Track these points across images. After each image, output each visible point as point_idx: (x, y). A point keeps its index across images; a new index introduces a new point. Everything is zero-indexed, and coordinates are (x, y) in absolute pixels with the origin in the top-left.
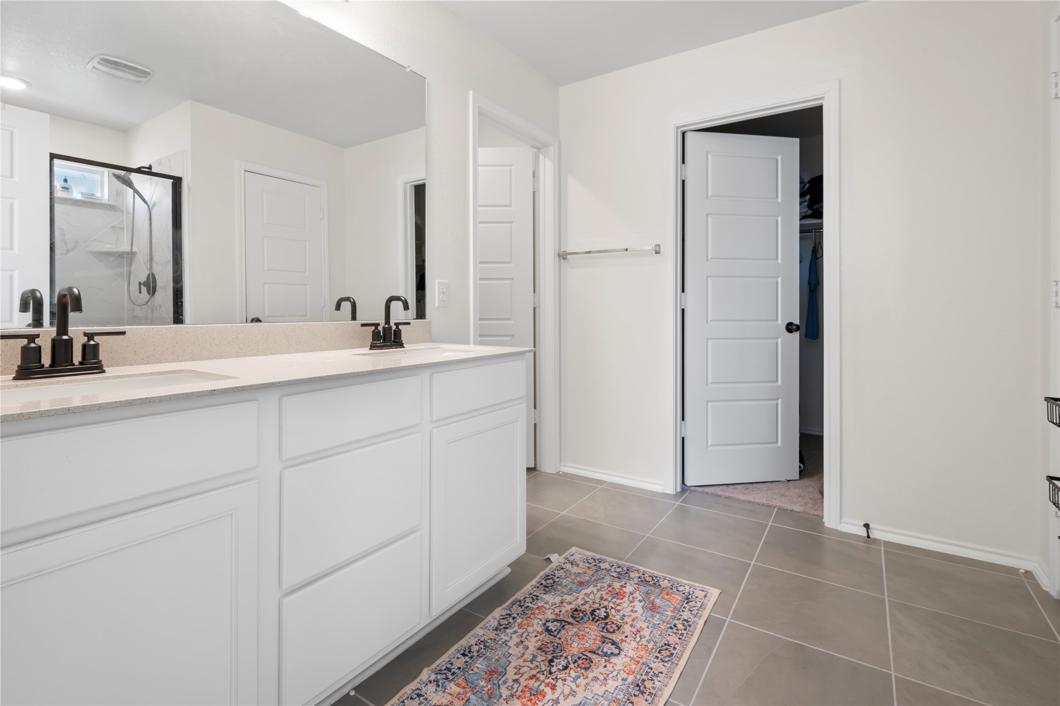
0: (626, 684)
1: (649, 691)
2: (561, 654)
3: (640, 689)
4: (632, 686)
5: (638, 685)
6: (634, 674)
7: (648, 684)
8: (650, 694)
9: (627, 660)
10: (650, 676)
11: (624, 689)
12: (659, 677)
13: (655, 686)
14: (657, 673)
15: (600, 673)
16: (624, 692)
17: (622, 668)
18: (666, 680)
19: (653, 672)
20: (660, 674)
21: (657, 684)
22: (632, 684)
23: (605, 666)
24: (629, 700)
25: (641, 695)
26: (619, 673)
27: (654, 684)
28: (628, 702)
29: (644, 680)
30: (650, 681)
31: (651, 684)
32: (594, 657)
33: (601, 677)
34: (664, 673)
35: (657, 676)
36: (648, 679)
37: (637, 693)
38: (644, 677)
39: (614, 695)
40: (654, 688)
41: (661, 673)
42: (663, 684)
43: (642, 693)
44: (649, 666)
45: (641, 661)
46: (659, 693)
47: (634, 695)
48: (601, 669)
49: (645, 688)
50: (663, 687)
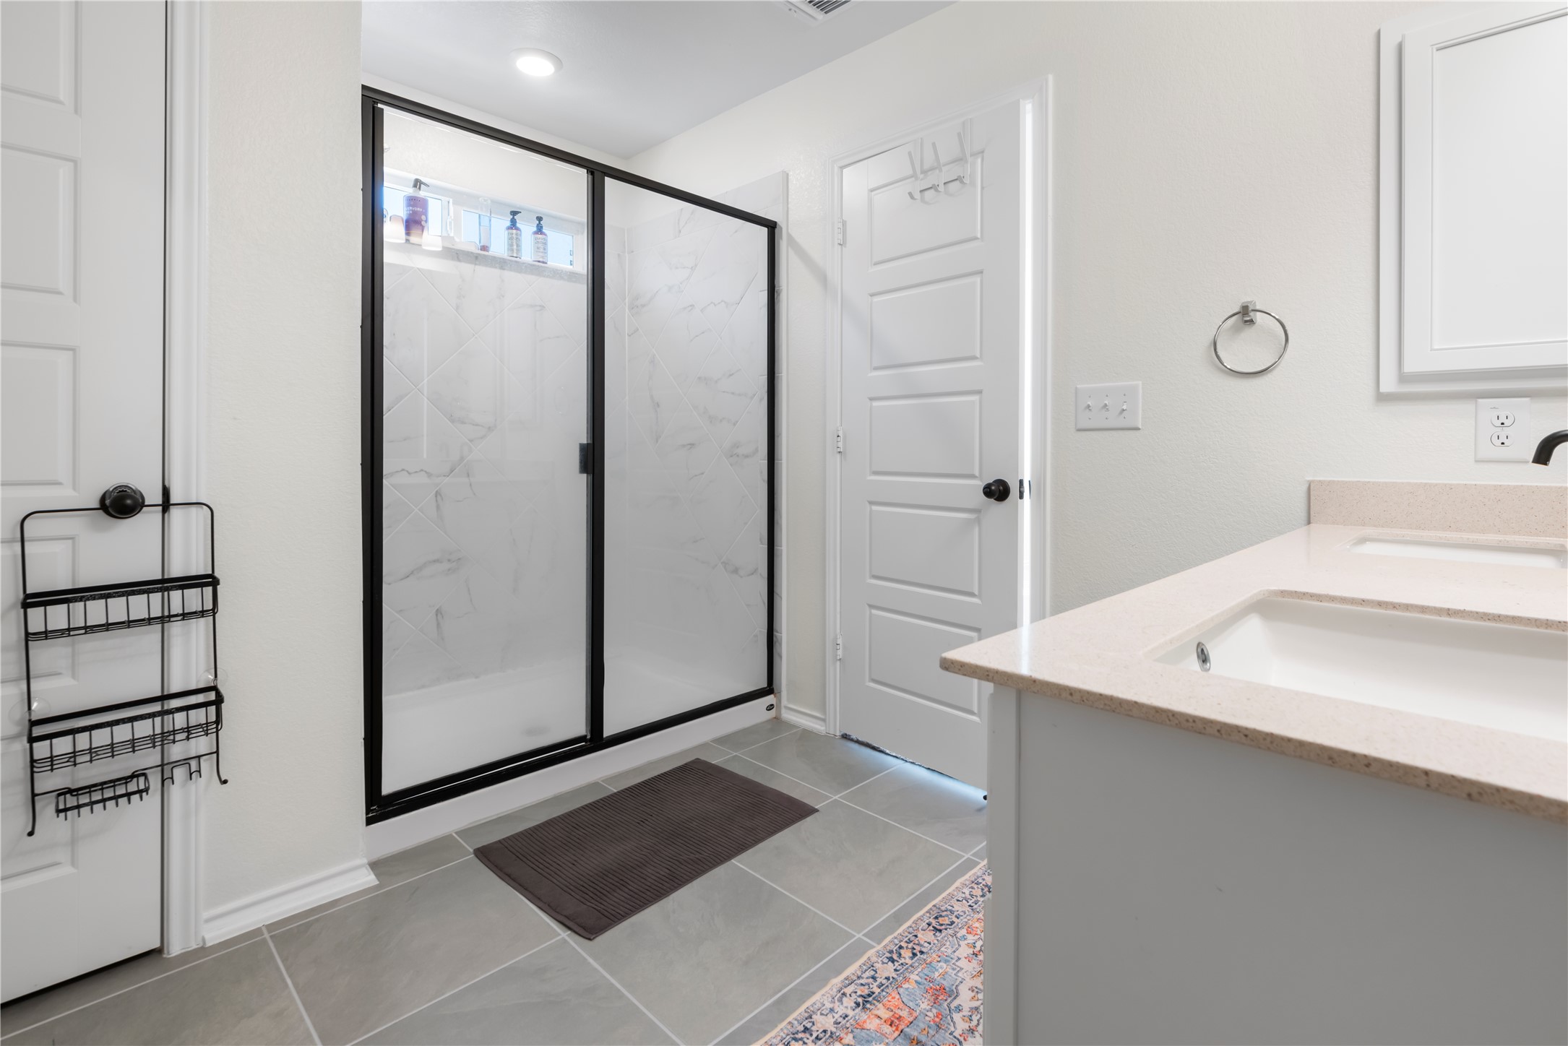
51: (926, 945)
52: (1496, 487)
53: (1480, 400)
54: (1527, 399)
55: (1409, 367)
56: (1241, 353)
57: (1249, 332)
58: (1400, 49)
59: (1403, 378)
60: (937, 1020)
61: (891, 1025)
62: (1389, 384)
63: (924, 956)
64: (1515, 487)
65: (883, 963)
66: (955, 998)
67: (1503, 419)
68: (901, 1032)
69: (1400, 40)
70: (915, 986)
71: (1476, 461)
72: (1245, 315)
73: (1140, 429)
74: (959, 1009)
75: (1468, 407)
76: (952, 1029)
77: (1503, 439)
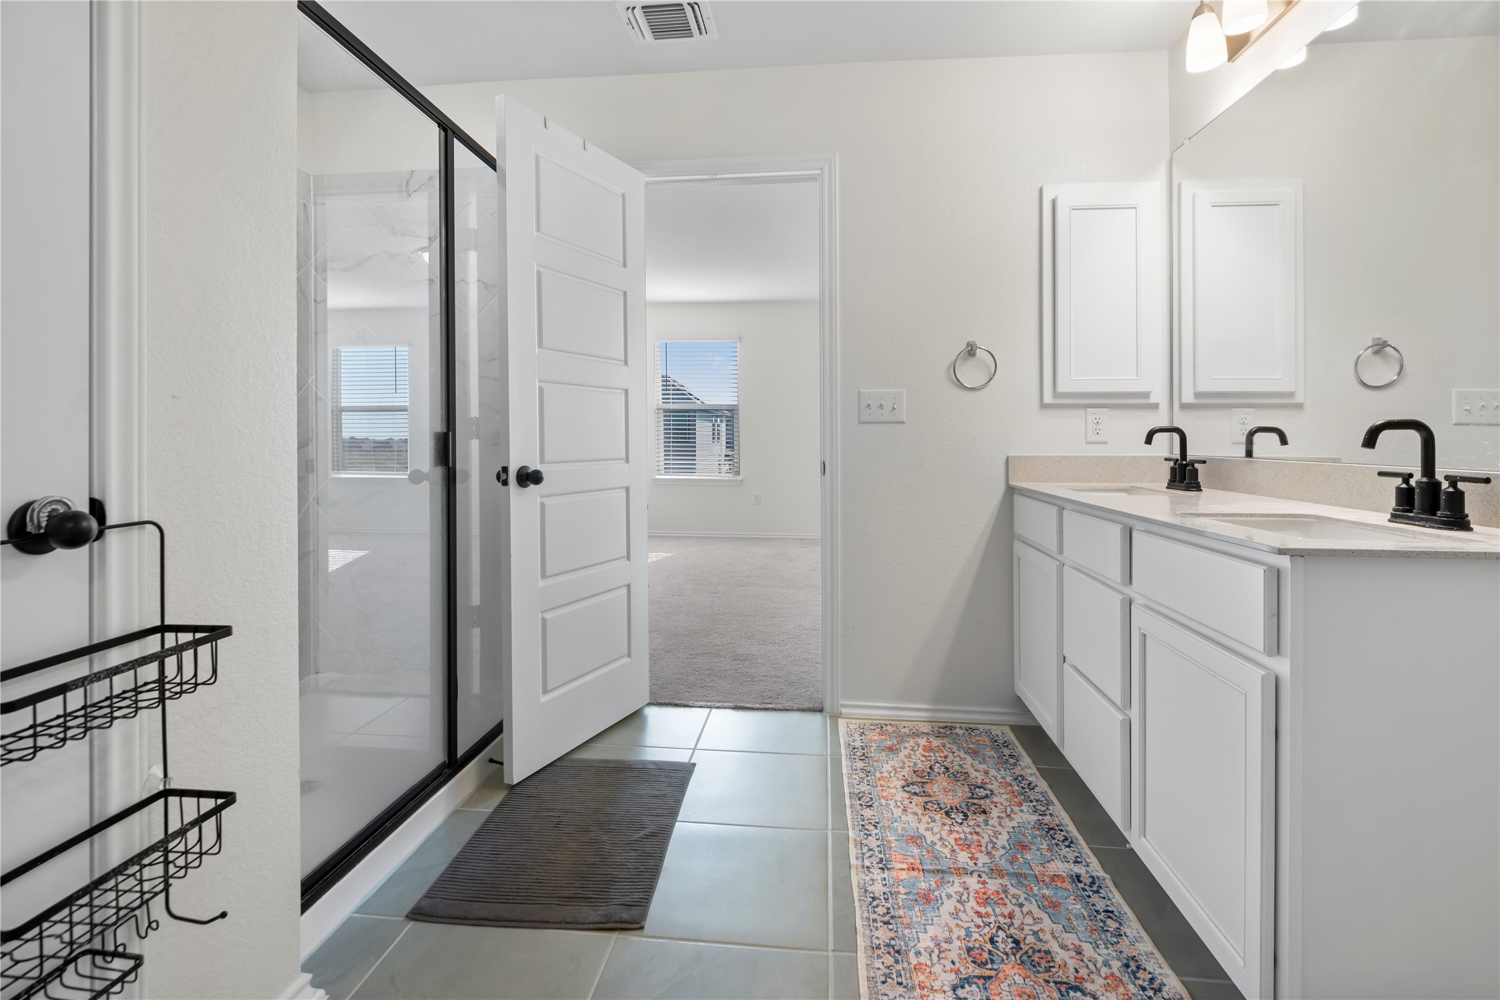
0: (913, 949)
1: (882, 950)
2: (1018, 957)
3: (894, 948)
4: (904, 948)
5: (898, 952)
6: (912, 966)
7: (889, 960)
8: (878, 947)
9: (937, 985)
10: (894, 971)
11: (909, 942)
12: (882, 975)
13: (880, 960)
14: (888, 980)
15: (950, 950)
16: (907, 939)
17: (933, 969)
18: (872, 974)
19: (893, 979)
20: (884, 980)
21: (878, 964)
22: (905, 951)
23: (953, 963)
24: (896, 932)
25: (887, 941)
26: (931, 960)
27: (883, 963)
28: (895, 929)
29: (897, 962)
30: (889, 965)
31: (885, 961)
32: (977, 971)
33: (944, 946)
34: (879, 984)
35: (886, 975)
36: (893, 966)
37: (893, 942)
38: (899, 967)
39: (914, 931)
40: (879, 957)
41: (884, 983)
42: (872, 966)
43: (888, 945)
44: (905, 987)
45: (918, 990)
46: (870, 952)
47: (894, 939)
48: (953, 955)
49: (889, 953)
50: (870, 962)
51: (873, 817)
52: (1096, 457)
53: (1088, 409)
54: (1107, 409)
55: (1060, 389)
56: (970, 374)
57: (972, 361)
58: (1054, 203)
59: (1056, 394)
60: (931, 854)
61: (913, 870)
62: (1048, 399)
63: (881, 824)
64: (1104, 456)
65: (866, 839)
66: (925, 839)
67: (1098, 420)
68: (923, 870)
69: (1054, 197)
70: (897, 842)
71: (1086, 443)
72: (971, 351)
73: (904, 423)
74: (934, 843)
75: (1081, 412)
76: (944, 855)
77: (1098, 431)
